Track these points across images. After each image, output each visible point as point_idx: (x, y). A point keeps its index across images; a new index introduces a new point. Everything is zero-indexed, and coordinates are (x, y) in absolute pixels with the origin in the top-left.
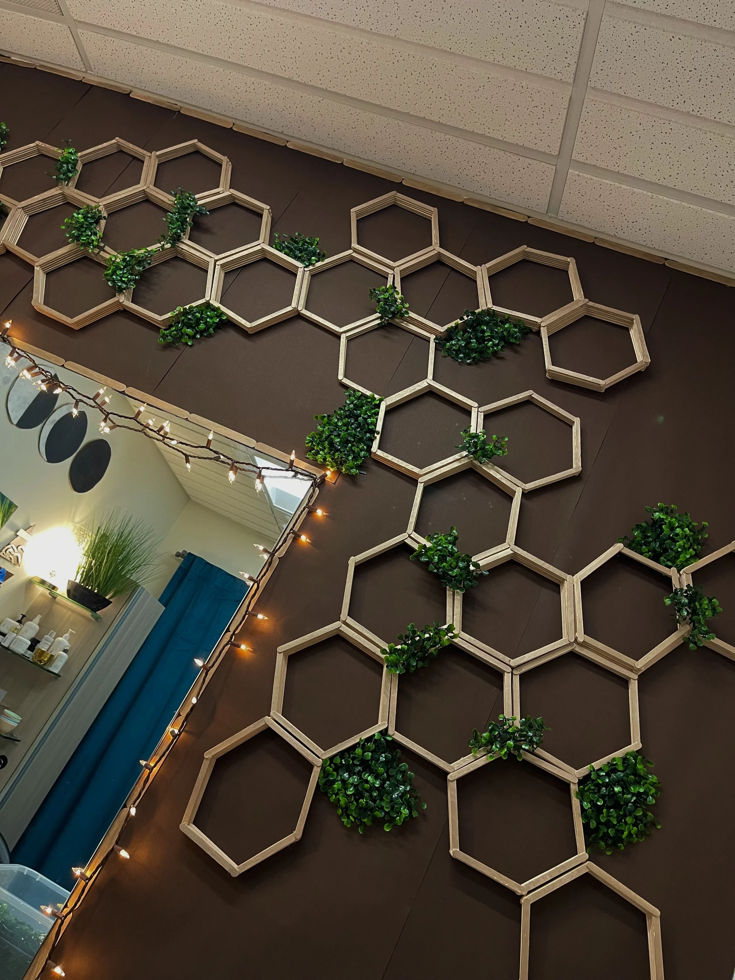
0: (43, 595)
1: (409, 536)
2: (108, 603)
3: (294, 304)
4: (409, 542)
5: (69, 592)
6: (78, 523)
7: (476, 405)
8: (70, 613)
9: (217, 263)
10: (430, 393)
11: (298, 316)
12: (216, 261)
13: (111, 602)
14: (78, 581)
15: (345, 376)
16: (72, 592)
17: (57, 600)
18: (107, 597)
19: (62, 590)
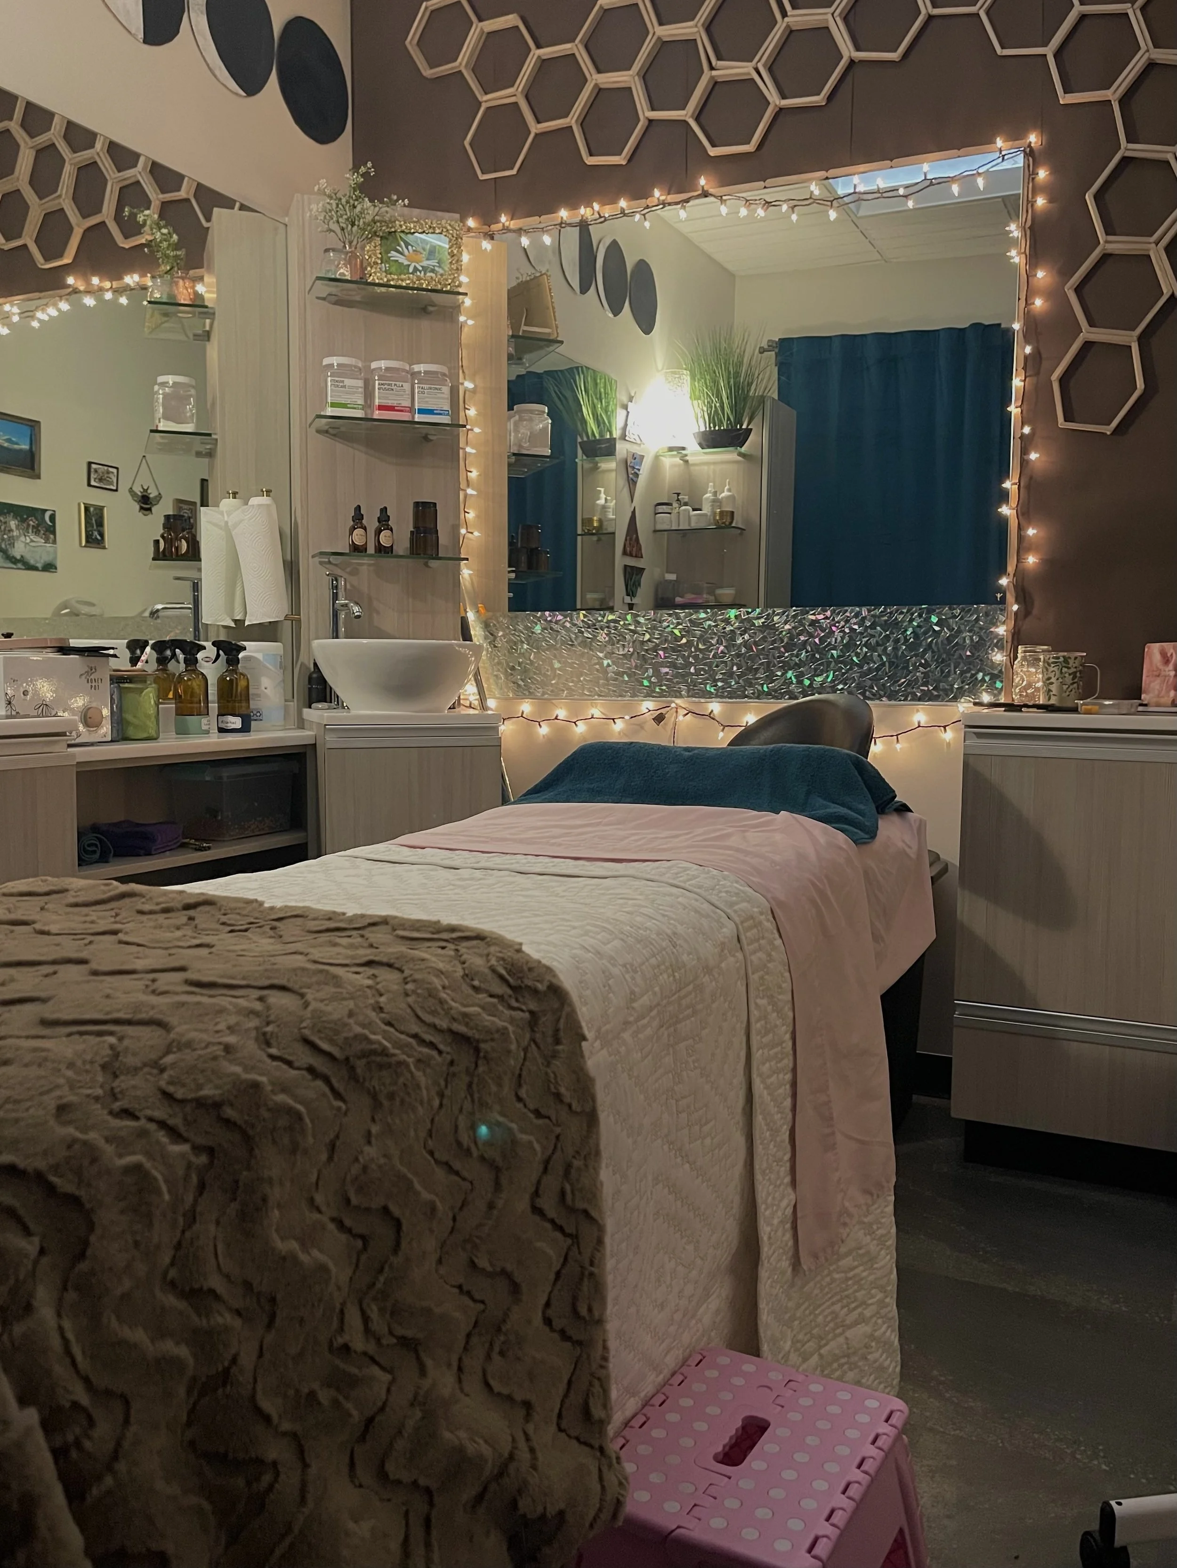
0: (673, 466)
1: (1126, 149)
2: (748, 431)
3: (923, 11)
4: (1129, 154)
5: (700, 445)
6: (663, 369)
7: (1129, 5)
8: (712, 467)
9: (835, 15)
10: (1083, 17)
11: (930, 18)
12: (833, 14)
13: (751, 429)
14: (703, 429)
15: (1003, 47)
16: (704, 443)
17: (690, 462)
18: (744, 427)
19: (693, 447)
